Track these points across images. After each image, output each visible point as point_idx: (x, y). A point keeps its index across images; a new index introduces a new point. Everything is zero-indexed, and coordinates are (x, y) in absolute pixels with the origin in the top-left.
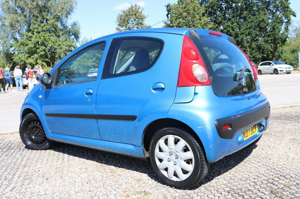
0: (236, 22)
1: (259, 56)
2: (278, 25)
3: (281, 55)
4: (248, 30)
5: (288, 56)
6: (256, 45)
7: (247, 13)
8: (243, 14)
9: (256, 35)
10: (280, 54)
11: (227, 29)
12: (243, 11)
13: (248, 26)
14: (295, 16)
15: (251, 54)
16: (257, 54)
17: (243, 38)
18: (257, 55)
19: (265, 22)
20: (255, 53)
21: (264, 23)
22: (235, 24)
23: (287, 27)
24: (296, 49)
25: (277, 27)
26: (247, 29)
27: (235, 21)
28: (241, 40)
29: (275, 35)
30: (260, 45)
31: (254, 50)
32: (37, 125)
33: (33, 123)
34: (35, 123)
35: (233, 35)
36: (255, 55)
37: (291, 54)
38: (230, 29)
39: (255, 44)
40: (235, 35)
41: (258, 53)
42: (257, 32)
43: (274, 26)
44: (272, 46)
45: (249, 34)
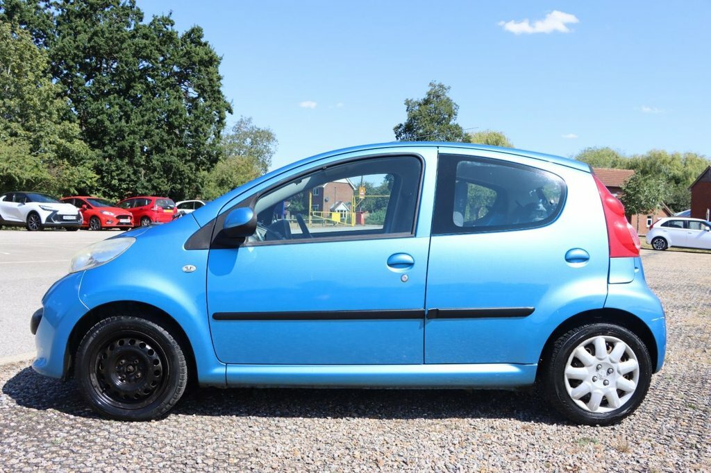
0: (117, 104)
1: (166, 187)
2: (205, 126)
3: (201, 187)
4: (146, 126)
5: (212, 191)
6: (161, 163)
7: (142, 88)
8: (134, 90)
9: (162, 140)
10: (200, 185)
11: (96, 117)
12: (135, 82)
13: (146, 118)
14: (230, 112)
15: (150, 181)
16: (162, 181)
17: (134, 143)
18: (162, 184)
19: (181, 116)
20: (159, 178)
21: (178, 116)
22: (117, 108)
23: (219, 132)
24: (227, 178)
25: (203, 129)
26: (142, 123)
27: (116, 101)
28: (129, 146)
29: (199, 146)
30: (171, 162)
31: (156, 173)
32: (133, 349)
33: (122, 343)
34: (127, 341)
35: (113, 132)
36: (159, 184)
37: (218, 188)
38: (104, 117)
39: (158, 160)
40: (115, 132)
41: (165, 180)
42: (163, 134)
43: (198, 126)
44: (191, 169)
45: (148, 135)
